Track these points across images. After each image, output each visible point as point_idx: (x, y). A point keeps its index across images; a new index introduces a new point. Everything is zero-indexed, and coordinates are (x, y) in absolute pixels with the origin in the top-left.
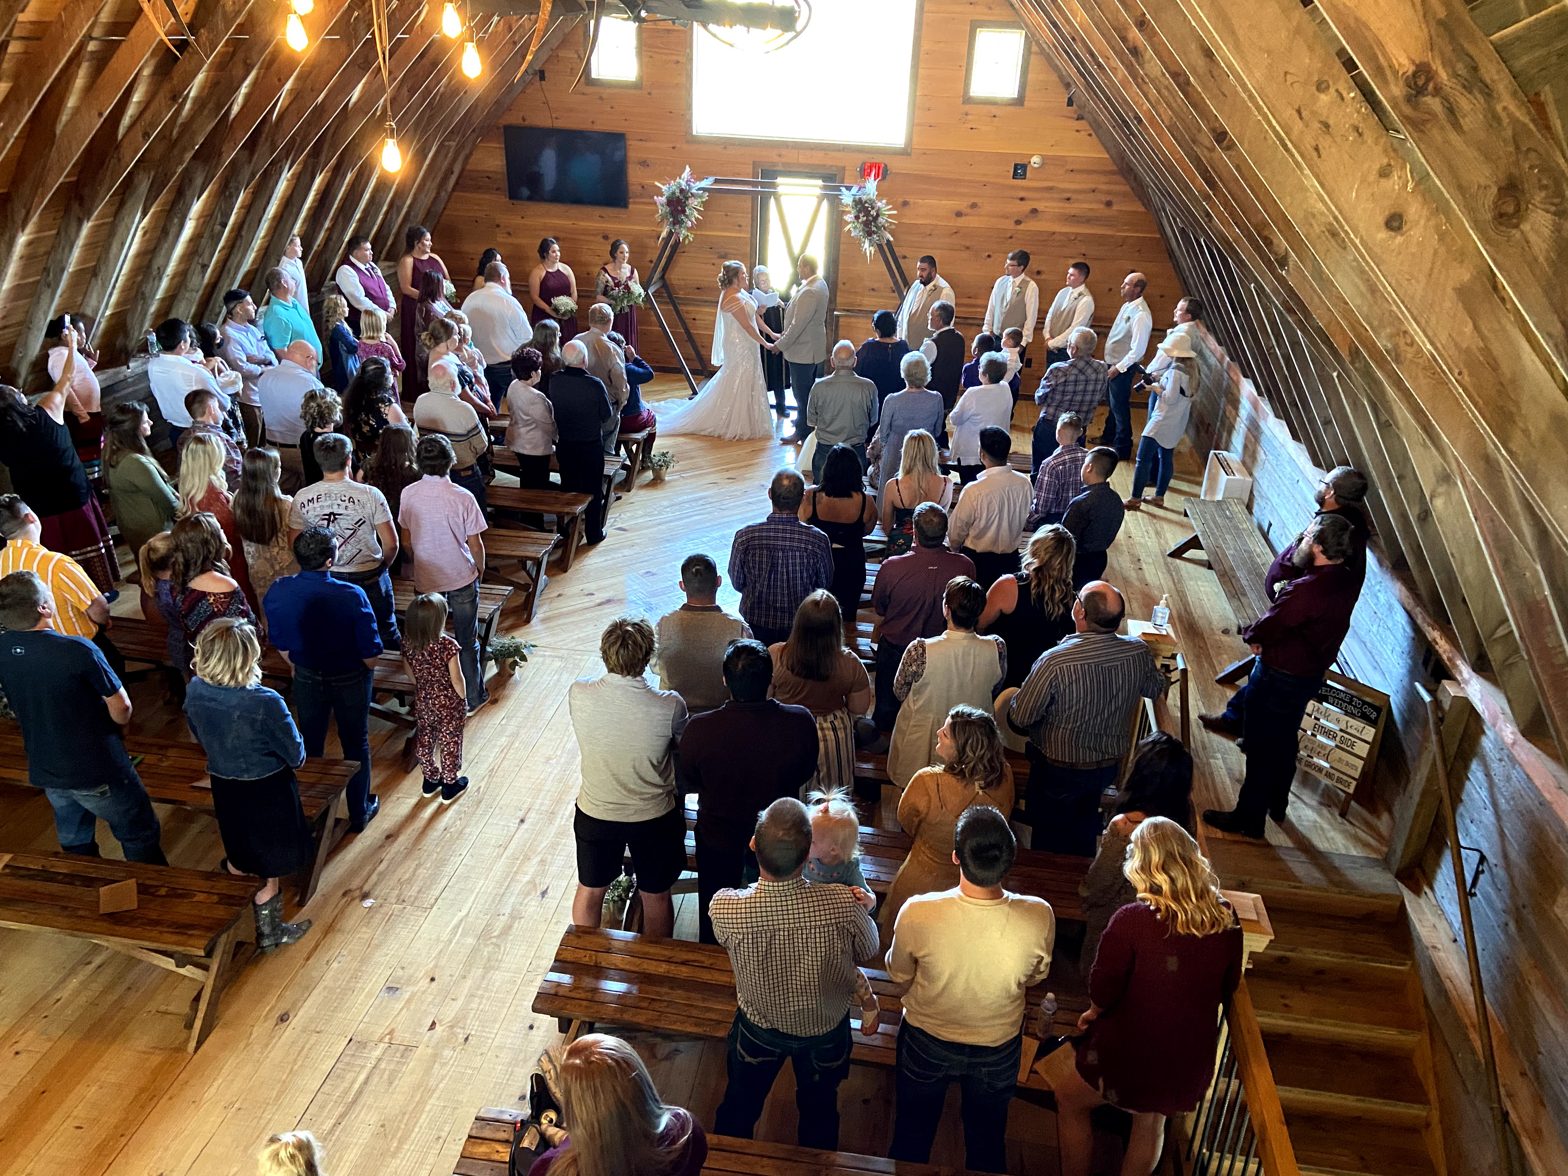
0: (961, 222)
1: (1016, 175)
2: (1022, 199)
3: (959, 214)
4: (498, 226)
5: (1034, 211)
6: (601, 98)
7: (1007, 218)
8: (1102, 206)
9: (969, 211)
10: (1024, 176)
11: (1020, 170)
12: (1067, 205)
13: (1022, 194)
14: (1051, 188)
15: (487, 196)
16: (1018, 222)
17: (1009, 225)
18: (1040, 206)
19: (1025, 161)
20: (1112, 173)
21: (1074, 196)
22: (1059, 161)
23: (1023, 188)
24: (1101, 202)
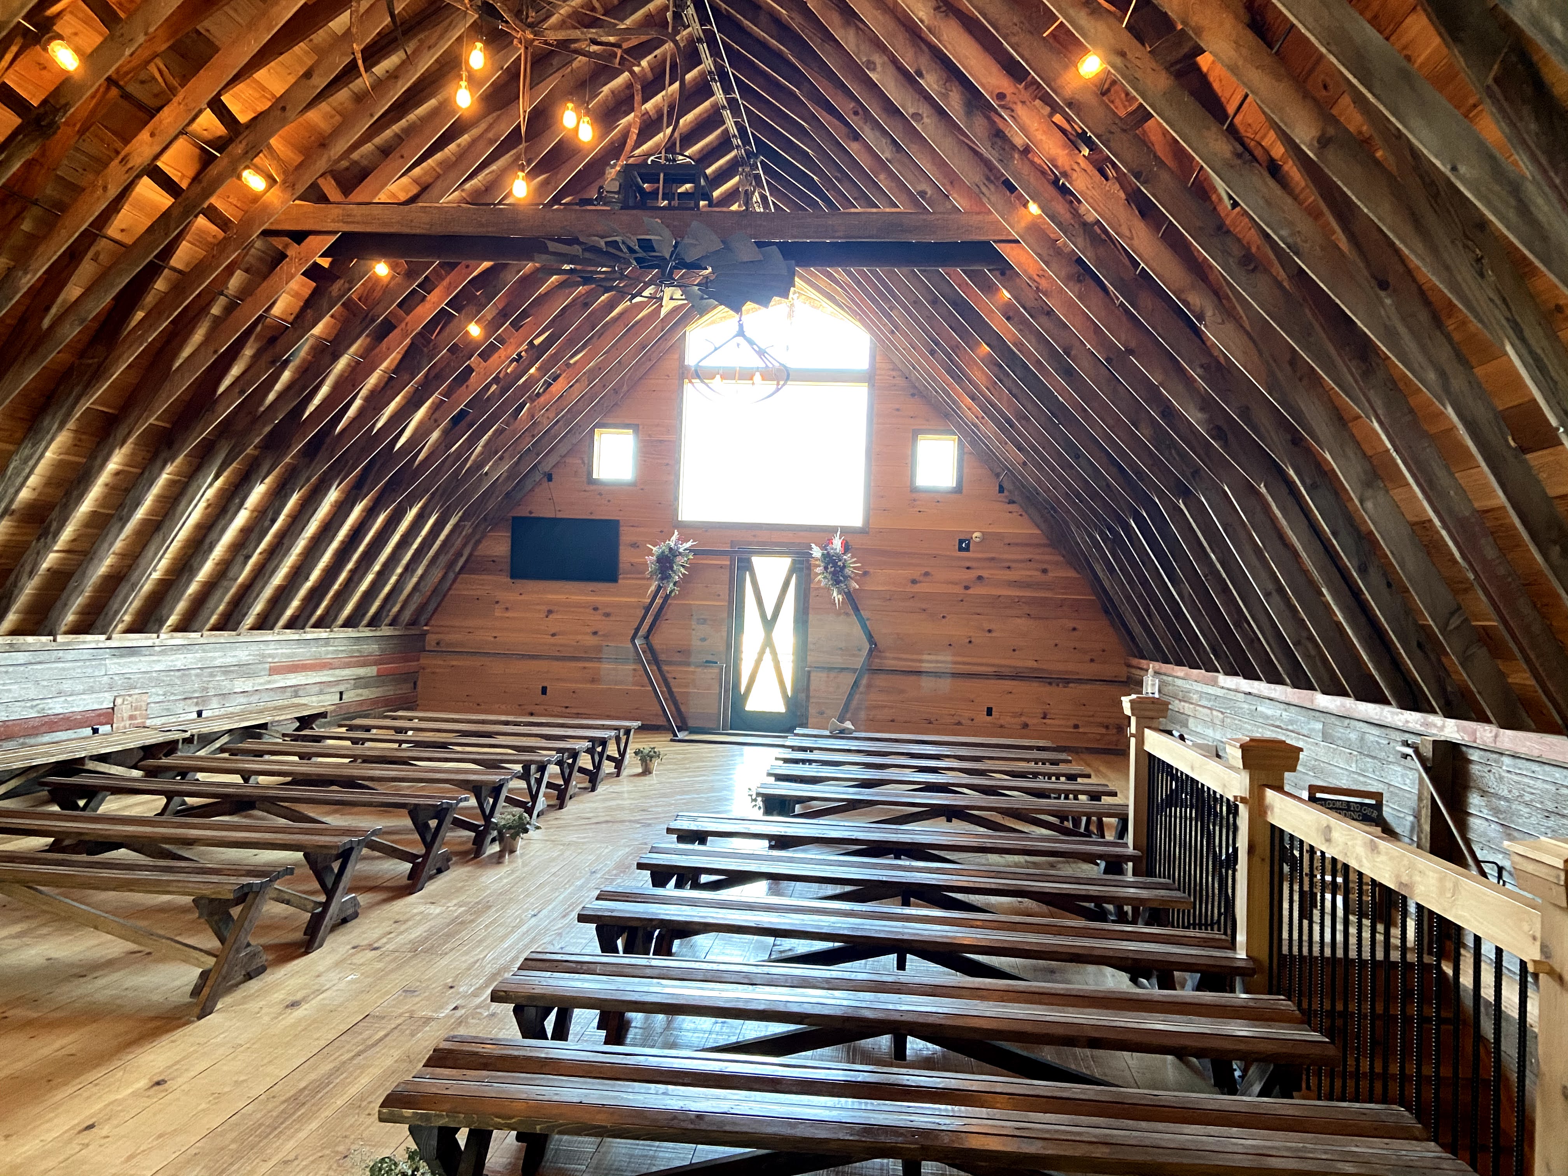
0: (917, 588)
1: (961, 549)
2: (968, 568)
3: (914, 582)
4: (497, 602)
5: (980, 578)
6: (600, 494)
7: (956, 584)
8: (1038, 573)
9: (921, 578)
10: (967, 549)
11: (964, 545)
12: (1007, 572)
13: (968, 564)
14: (993, 559)
15: (490, 577)
16: (967, 588)
17: (959, 590)
18: (985, 574)
19: (968, 537)
20: (1044, 545)
21: (1012, 565)
22: (999, 536)
23: (969, 559)
24: (1037, 570)
